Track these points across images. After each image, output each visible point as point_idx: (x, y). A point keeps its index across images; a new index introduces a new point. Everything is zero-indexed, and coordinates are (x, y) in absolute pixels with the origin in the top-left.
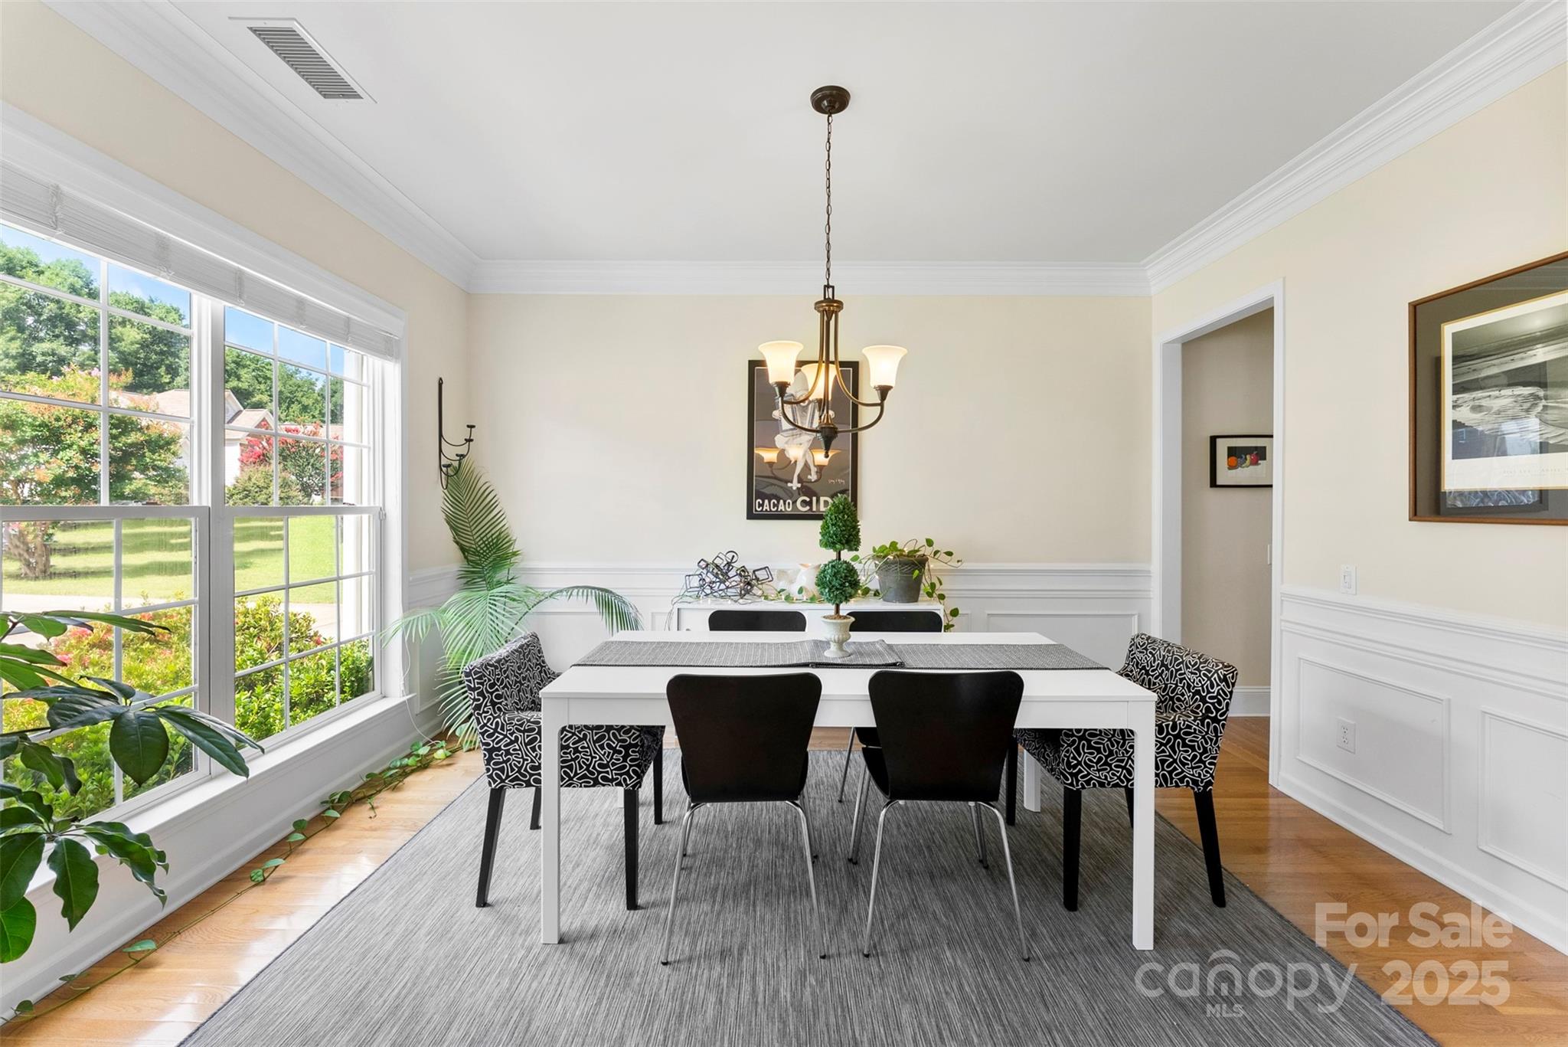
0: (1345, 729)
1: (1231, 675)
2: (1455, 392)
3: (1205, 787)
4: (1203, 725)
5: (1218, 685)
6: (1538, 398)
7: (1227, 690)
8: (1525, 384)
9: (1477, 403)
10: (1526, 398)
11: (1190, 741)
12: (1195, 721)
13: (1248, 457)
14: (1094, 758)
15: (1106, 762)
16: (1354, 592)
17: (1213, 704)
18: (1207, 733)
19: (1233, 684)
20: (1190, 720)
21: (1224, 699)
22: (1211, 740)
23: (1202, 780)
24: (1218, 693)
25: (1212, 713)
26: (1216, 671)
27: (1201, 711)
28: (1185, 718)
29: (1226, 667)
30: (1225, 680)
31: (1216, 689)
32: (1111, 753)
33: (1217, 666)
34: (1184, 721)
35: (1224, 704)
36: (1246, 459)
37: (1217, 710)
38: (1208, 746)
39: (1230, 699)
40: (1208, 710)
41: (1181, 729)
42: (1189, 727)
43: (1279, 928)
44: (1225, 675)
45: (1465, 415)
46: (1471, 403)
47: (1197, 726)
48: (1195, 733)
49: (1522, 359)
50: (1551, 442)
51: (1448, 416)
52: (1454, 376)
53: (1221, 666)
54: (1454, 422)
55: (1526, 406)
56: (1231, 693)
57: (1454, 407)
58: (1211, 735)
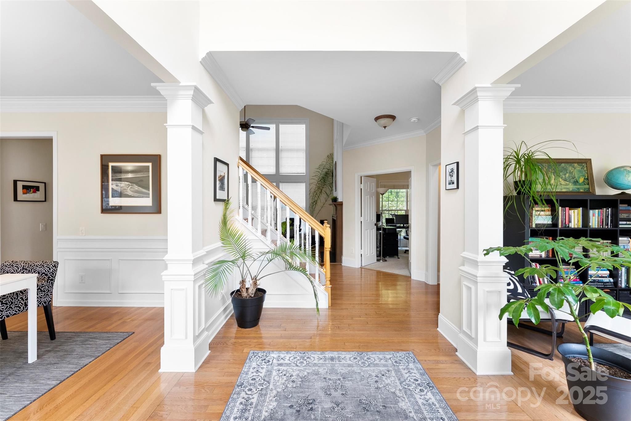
0: (82, 277)
1: (57, 264)
2: (112, 181)
3: (48, 303)
4: (48, 283)
5: (52, 268)
6: (129, 185)
7: (55, 269)
8: (127, 182)
9: (117, 184)
10: (127, 185)
11: (43, 289)
12: (45, 282)
13: (32, 190)
14: (4, 307)
15: (10, 307)
16: (84, 235)
17: (51, 275)
18: (49, 285)
19: (57, 267)
20: (43, 282)
21: (55, 272)
22: (50, 287)
23: (48, 301)
24: (53, 271)
25: (51, 278)
26: (51, 264)
27: (46, 279)
28: (41, 282)
29: (55, 262)
30: (55, 266)
31: (51, 270)
32: (12, 303)
33: (51, 262)
34: (41, 283)
35: (55, 274)
36: (31, 190)
37: (52, 276)
38: (50, 289)
39: (56, 272)
40: (49, 277)
41: (40, 286)
42: (43, 285)
43: (74, 334)
44: (55, 265)
45: (115, 187)
46: (116, 184)
47: (46, 283)
48: (45, 286)
49: (126, 176)
50: (132, 195)
51: (111, 187)
52: (112, 177)
53: (53, 262)
54: (112, 188)
55: (127, 187)
56: (57, 270)
57: (112, 184)
58: (51, 285)
